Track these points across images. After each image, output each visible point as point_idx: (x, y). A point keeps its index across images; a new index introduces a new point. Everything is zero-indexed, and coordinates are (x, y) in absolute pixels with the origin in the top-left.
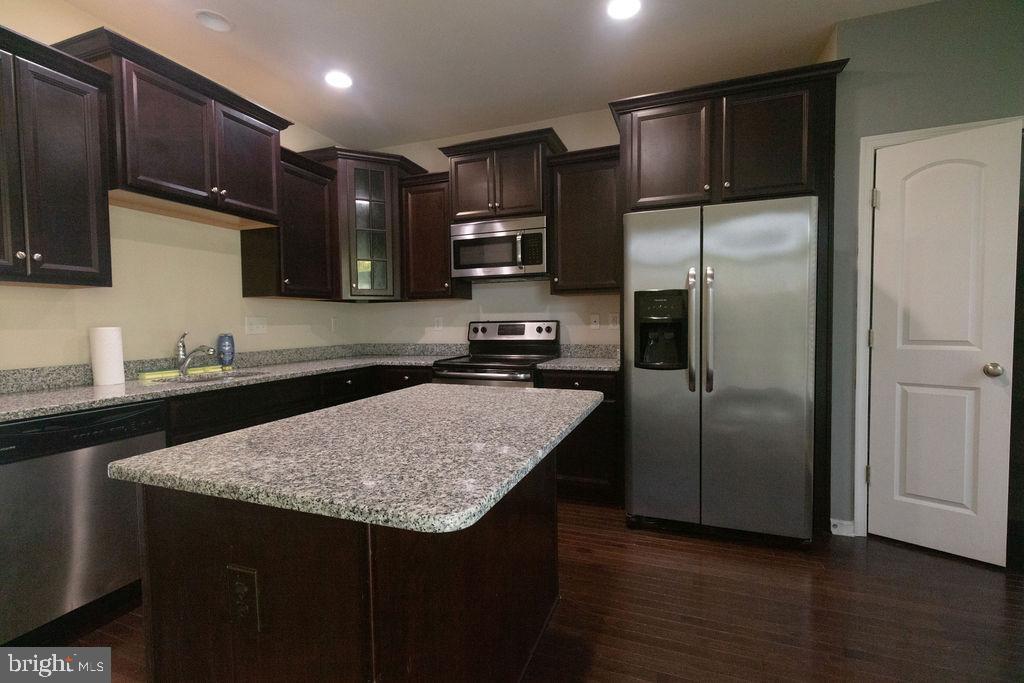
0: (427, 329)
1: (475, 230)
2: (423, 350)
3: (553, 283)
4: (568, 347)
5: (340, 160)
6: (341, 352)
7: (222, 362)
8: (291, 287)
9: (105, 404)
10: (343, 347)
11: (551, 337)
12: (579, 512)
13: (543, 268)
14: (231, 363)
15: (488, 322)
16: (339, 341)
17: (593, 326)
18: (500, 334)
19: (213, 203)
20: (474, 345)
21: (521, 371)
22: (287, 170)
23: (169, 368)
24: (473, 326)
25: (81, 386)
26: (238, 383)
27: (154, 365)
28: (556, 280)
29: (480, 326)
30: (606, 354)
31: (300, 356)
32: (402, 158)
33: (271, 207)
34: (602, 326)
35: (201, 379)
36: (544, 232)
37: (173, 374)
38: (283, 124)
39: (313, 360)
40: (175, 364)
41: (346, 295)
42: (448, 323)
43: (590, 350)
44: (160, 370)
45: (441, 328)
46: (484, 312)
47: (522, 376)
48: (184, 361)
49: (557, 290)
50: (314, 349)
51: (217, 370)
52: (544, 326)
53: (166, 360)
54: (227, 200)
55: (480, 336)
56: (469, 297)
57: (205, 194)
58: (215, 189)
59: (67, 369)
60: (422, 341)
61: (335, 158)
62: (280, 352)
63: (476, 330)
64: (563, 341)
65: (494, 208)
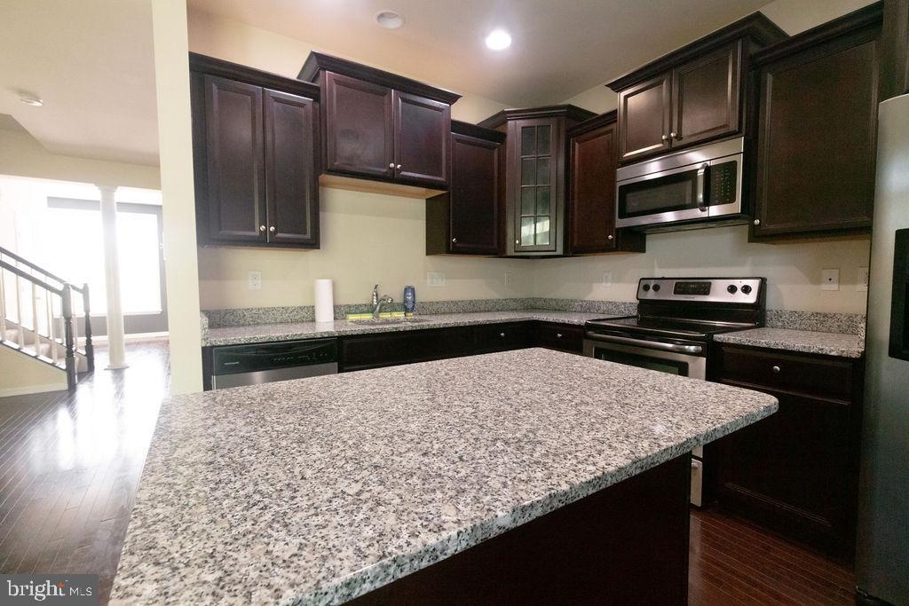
0: (595, 285)
1: (662, 166)
2: (588, 307)
3: (753, 227)
4: (779, 314)
5: (509, 122)
6: (512, 305)
7: (406, 310)
8: (457, 245)
9: (295, 338)
10: (515, 300)
11: (751, 298)
12: (768, 548)
13: (735, 207)
14: (412, 310)
15: (663, 278)
16: (512, 294)
17: (825, 287)
18: (676, 292)
19: (392, 178)
20: (644, 304)
21: (692, 341)
22: (458, 140)
23: (368, 312)
24: (644, 282)
25: (309, 321)
26: (396, 328)
27: (357, 309)
28: (757, 222)
29: (652, 284)
30: (847, 328)
31: (473, 307)
32: (570, 107)
33: (440, 176)
34: (843, 287)
35: (387, 322)
36: (740, 160)
37: (368, 317)
38: (451, 98)
39: (485, 311)
40: (371, 309)
41: (510, 251)
42: (618, 279)
43: (821, 321)
44: (361, 313)
45: (609, 284)
46: (660, 267)
47: (692, 348)
48: (376, 306)
49: (757, 236)
50: (487, 302)
51: (400, 315)
52: (739, 284)
53: (366, 305)
54: (403, 173)
55: (651, 295)
56: (642, 249)
57: (385, 170)
58: (392, 165)
59: (302, 308)
60: (590, 297)
61: (505, 122)
62: (456, 303)
63: (646, 288)
64: (771, 304)
65: (670, 140)
